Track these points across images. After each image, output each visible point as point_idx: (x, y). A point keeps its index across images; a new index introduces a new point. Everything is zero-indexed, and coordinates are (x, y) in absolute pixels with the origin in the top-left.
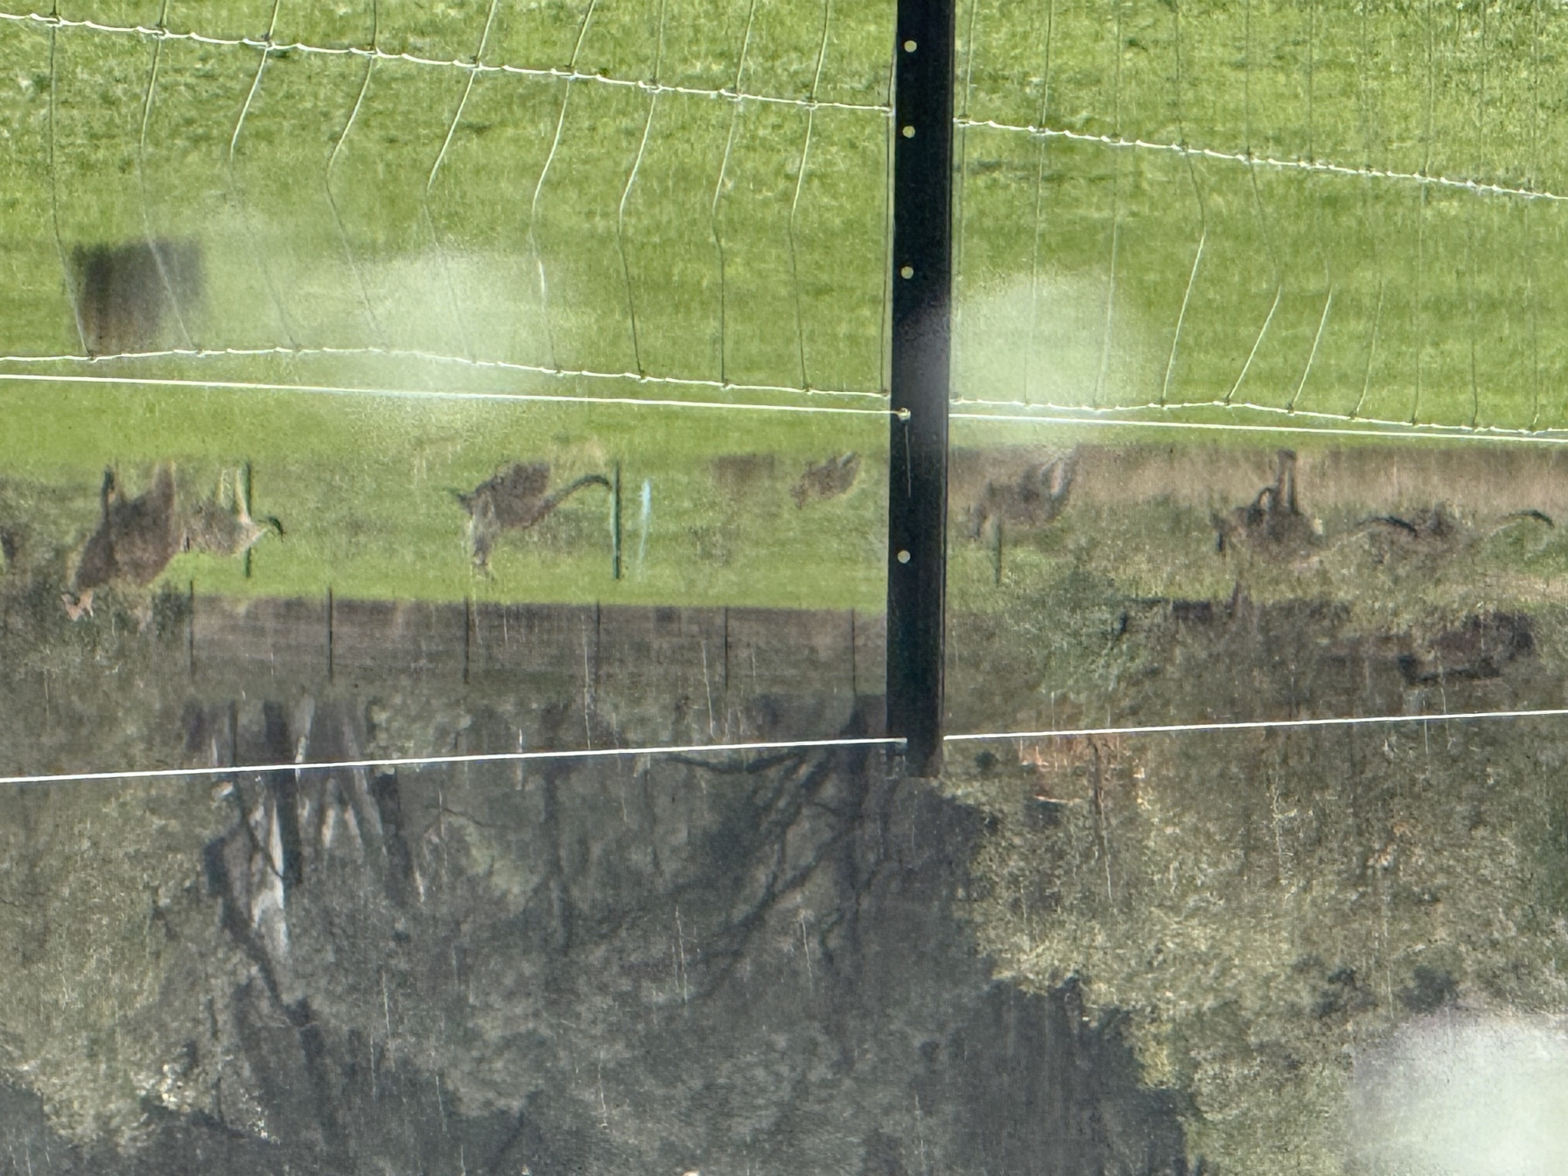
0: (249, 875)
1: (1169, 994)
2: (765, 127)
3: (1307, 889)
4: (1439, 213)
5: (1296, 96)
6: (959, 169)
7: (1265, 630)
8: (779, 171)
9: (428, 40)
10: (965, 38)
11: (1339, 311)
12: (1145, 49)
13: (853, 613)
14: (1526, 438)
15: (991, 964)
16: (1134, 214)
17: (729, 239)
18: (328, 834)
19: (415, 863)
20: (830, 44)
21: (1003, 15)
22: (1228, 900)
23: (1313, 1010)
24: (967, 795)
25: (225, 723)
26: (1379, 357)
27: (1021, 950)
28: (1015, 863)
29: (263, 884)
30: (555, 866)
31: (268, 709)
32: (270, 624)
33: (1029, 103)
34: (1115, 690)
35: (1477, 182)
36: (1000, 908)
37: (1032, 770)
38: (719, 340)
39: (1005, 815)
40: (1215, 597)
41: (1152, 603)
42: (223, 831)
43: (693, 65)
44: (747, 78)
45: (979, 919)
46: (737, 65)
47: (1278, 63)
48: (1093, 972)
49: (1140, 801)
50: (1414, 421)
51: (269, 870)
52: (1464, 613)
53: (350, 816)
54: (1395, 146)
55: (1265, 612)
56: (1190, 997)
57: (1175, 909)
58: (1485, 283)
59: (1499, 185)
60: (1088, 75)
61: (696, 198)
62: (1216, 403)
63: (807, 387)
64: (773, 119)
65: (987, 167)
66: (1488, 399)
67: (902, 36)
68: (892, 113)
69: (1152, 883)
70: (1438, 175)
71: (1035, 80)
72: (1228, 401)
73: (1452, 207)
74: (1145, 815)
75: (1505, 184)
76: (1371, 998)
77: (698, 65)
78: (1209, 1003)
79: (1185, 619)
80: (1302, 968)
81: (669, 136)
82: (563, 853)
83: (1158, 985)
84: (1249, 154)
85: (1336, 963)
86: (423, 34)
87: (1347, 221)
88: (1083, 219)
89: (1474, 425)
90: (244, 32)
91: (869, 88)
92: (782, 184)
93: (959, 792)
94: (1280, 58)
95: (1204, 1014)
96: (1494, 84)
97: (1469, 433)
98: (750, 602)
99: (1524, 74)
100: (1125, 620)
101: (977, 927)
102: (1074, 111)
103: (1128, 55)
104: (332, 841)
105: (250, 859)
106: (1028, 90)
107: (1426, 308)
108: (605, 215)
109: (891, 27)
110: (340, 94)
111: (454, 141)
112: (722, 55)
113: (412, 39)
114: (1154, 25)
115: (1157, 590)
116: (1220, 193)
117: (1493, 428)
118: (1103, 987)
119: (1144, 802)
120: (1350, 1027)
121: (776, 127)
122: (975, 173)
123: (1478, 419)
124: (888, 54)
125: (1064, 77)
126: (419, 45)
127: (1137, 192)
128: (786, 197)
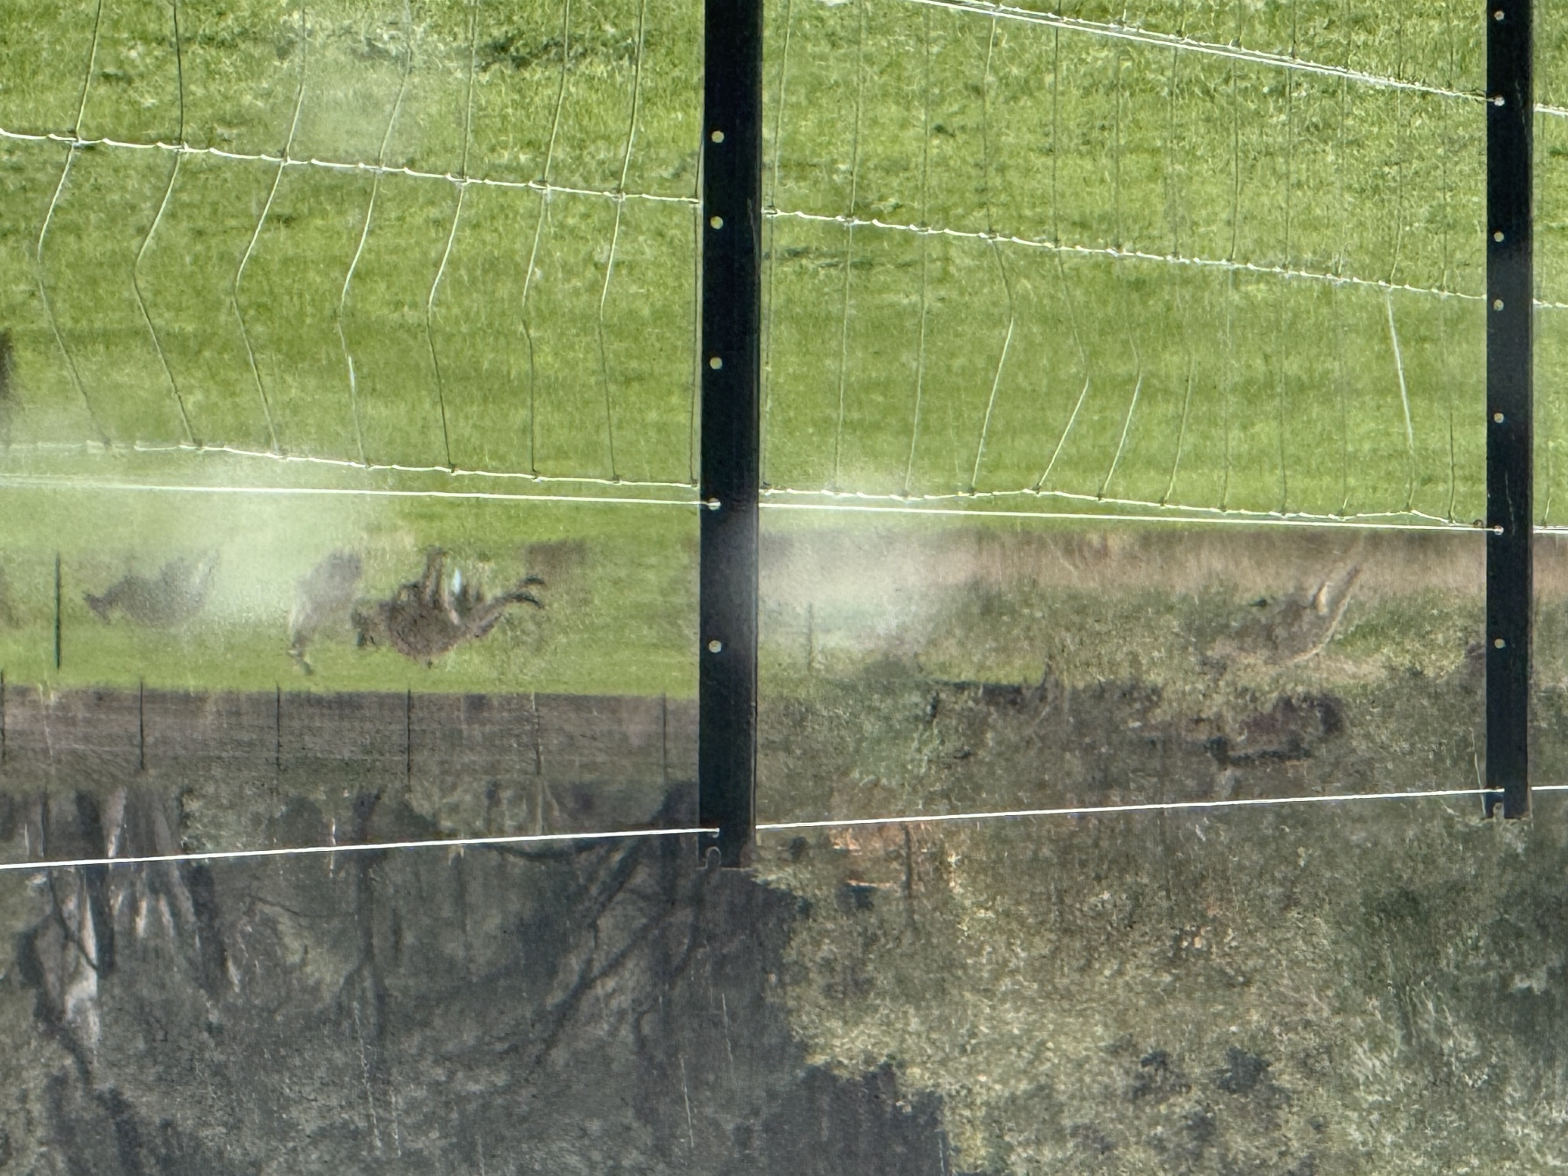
0: (63, 967)
1: (983, 1078)
2: (573, 216)
3: (1120, 973)
4: (1247, 296)
5: (1102, 181)
6: (768, 256)
7: (1076, 713)
8: (589, 258)
9: (235, 131)
10: (773, 125)
11: (1148, 394)
12: (953, 136)
13: (664, 700)
14: (1334, 522)
15: (805, 1048)
16: (942, 300)
17: (538, 327)
18: (141, 923)
19: (228, 954)
20: (638, 131)
21: (810, 102)
22: (1042, 983)
23: (1126, 1093)
24: (779, 880)
25: (36, 814)
26: (1189, 441)
27: (834, 1036)
28: (827, 948)
29: (76, 975)
30: (368, 953)
31: (82, 800)
32: (81, 714)
33: (837, 190)
34: (927, 775)
35: (1284, 267)
36: (814, 992)
37: (846, 853)
38: (527, 430)
39: (818, 901)
40: (1025, 680)
41: (961, 687)
42: (35, 921)
43: (500, 156)
44: (555, 167)
45: (791, 1004)
46: (546, 154)
47: (1084, 148)
48: (907, 1057)
49: (952, 884)
50: (1223, 508)
51: (83, 961)
52: (1275, 695)
53: (164, 907)
54: (1202, 230)
55: (1075, 693)
56: (1003, 1081)
57: (988, 993)
58: (1292, 366)
59: (1307, 269)
60: (895, 163)
61: (504, 289)
62: (1026, 491)
63: (616, 478)
64: (582, 209)
65: (796, 254)
66: (1298, 482)
67: (709, 128)
68: (700, 204)
69: (964, 967)
70: (1246, 260)
71: (842, 167)
72: (1037, 489)
73: (1258, 291)
74: (958, 898)
75: (1313, 267)
76: (1183, 1081)
77: (506, 155)
78: (1024, 1086)
79: (997, 704)
80: (1115, 1051)
81: (476, 226)
82: (375, 941)
83: (971, 1069)
84: (1056, 241)
85: (1149, 1046)
86: (229, 124)
87: (1155, 305)
88: (892, 305)
89: (1284, 511)
90: (50, 125)
91: (677, 176)
92: (590, 273)
93: (772, 877)
94: (1087, 143)
95: (1018, 1097)
96: (1299, 168)
97: (1278, 519)
98: (561, 689)
99: (1330, 158)
100: (936, 705)
101: (790, 1012)
102: (881, 198)
103: (936, 142)
104: (145, 930)
105: (64, 947)
106: (835, 177)
107: (1234, 390)
108: (414, 306)
109: (698, 116)
110: (147, 185)
111: (263, 231)
112: (530, 143)
113: (220, 130)
114: (962, 111)
115: (968, 675)
116: (1027, 277)
117: (1302, 514)
118: (917, 1071)
119: (956, 885)
120: (1163, 1109)
121: (586, 216)
122: (782, 260)
123: (1289, 503)
124: (697, 144)
125: (871, 164)
126: (226, 136)
127: (944, 278)
128: (594, 288)
